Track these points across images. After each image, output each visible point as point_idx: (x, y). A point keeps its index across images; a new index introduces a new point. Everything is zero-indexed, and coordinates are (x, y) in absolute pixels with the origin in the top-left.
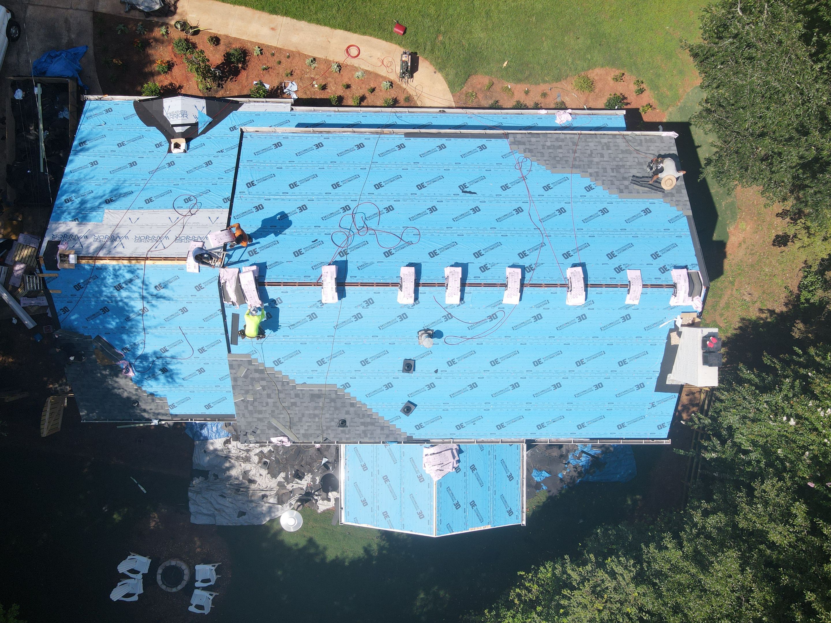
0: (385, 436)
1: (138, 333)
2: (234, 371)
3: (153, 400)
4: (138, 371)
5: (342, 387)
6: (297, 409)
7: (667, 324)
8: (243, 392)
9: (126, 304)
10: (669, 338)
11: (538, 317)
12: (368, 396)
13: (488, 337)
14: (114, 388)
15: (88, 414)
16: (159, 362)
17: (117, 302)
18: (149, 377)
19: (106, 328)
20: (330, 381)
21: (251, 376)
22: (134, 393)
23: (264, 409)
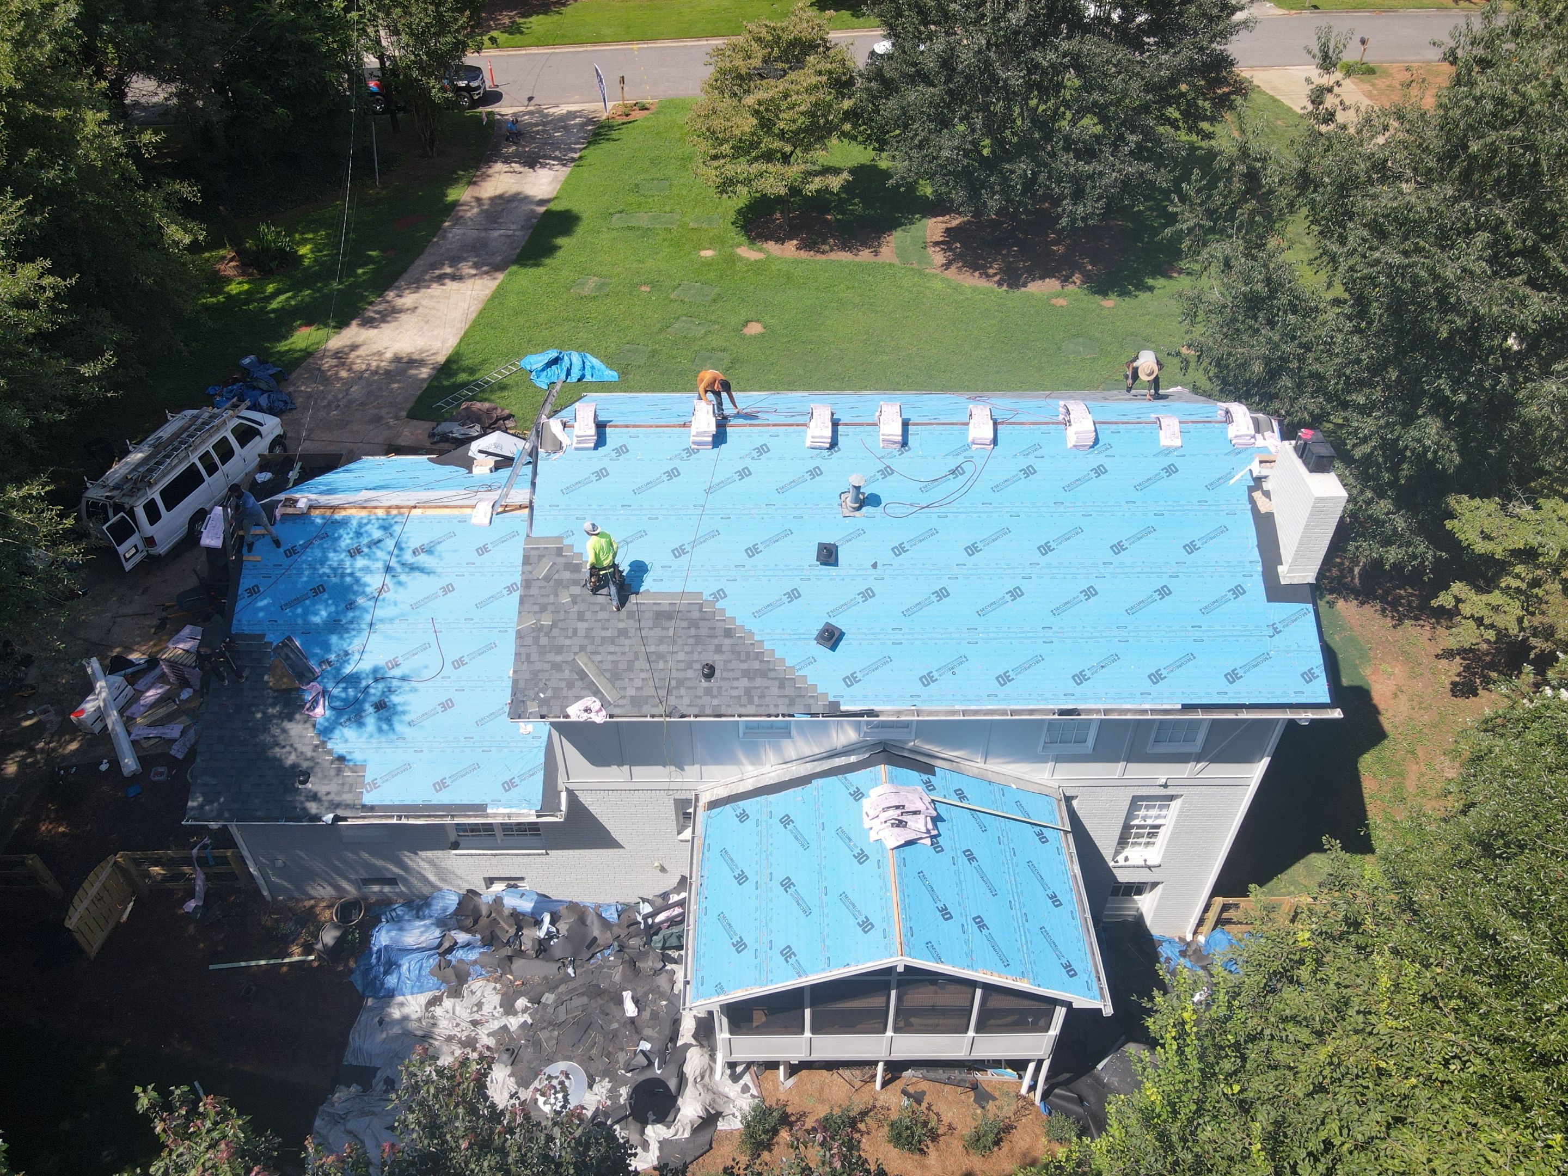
0: (787, 701)
1: (360, 631)
2: (529, 568)
3: (339, 771)
4: (333, 708)
5: (711, 598)
6: (627, 642)
7: (1241, 478)
8: (537, 608)
9: (357, 581)
10: (1252, 501)
11: (1029, 471)
12: (757, 614)
13: (954, 504)
14: (277, 744)
15: (201, 806)
16: (376, 690)
17: (343, 575)
18: (349, 719)
19: (307, 623)
20: (692, 587)
21: (556, 577)
22: (309, 754)
23: (568, 642)
